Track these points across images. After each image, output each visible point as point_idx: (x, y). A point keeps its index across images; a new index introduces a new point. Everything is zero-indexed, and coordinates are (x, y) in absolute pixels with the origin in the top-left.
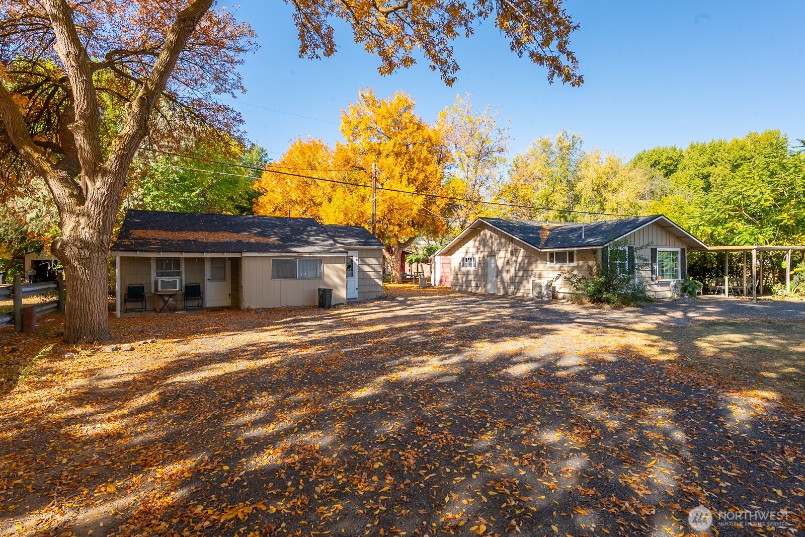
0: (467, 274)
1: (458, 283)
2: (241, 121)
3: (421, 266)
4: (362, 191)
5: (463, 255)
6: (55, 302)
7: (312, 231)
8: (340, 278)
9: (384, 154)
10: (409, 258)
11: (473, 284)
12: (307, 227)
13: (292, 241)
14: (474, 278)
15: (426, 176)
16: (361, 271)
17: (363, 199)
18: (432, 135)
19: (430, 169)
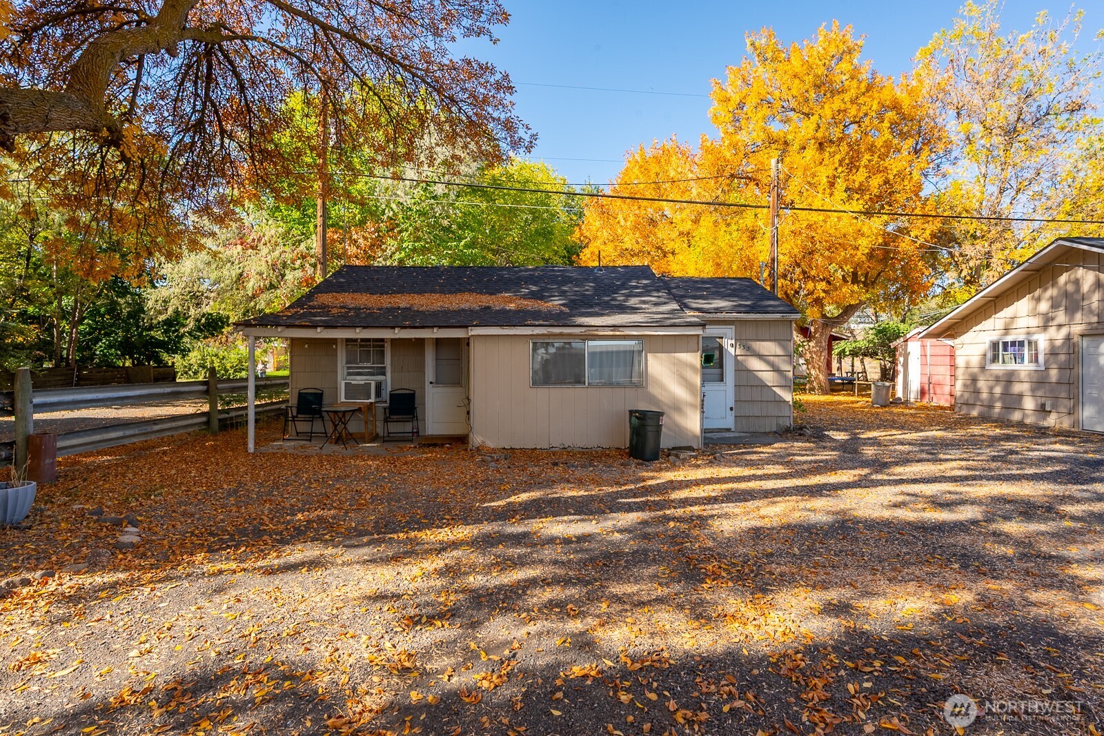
0: (1009, 379)
1: (978, 399)
2: (510, 89)
3: (862, 362)
4: (748, 219)
5: (994, 336)
6: (203, 414)
7: (637, 287)
8: (689, 386)
9: (796, 147)
10: (838, 347)
11: (1029, 404)
12: (630, 280)
13: (591, 307)
14: (1033, 390)
15: (887, 182)
16: (741, 369)
17: (753, 235)
18: (902, 96)
19: (896, 164)
